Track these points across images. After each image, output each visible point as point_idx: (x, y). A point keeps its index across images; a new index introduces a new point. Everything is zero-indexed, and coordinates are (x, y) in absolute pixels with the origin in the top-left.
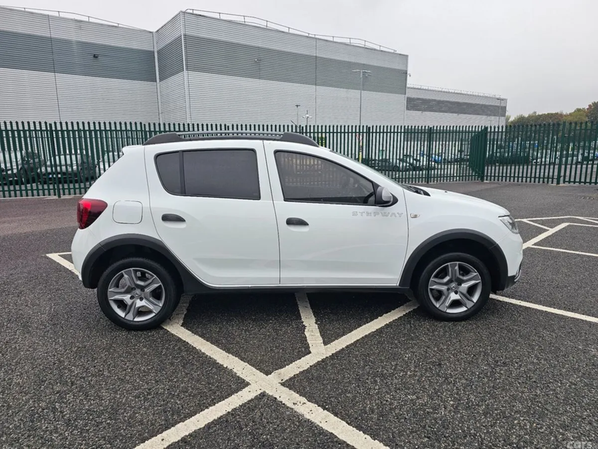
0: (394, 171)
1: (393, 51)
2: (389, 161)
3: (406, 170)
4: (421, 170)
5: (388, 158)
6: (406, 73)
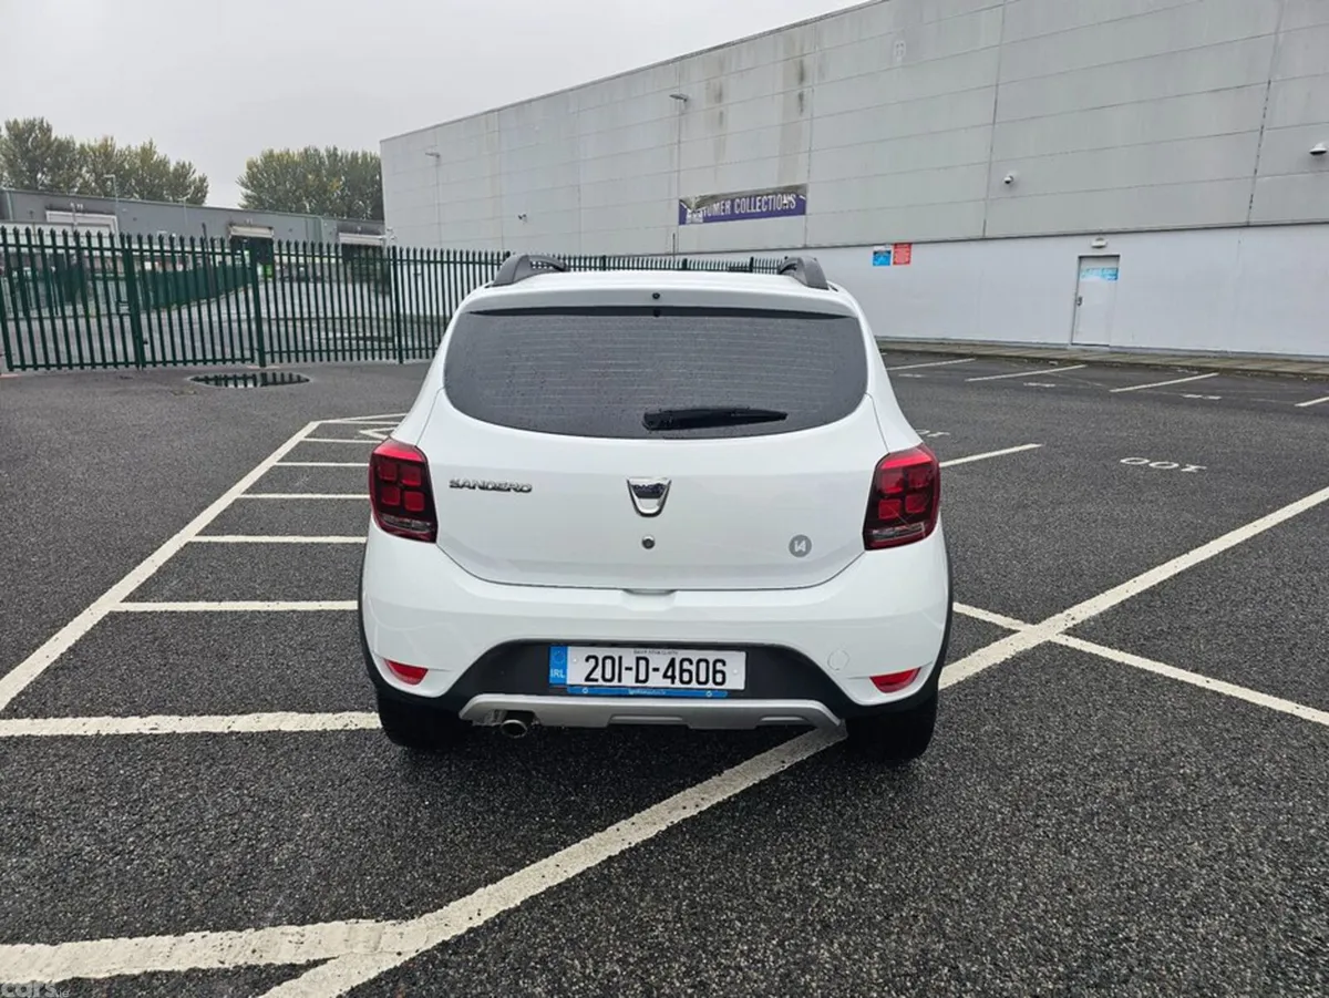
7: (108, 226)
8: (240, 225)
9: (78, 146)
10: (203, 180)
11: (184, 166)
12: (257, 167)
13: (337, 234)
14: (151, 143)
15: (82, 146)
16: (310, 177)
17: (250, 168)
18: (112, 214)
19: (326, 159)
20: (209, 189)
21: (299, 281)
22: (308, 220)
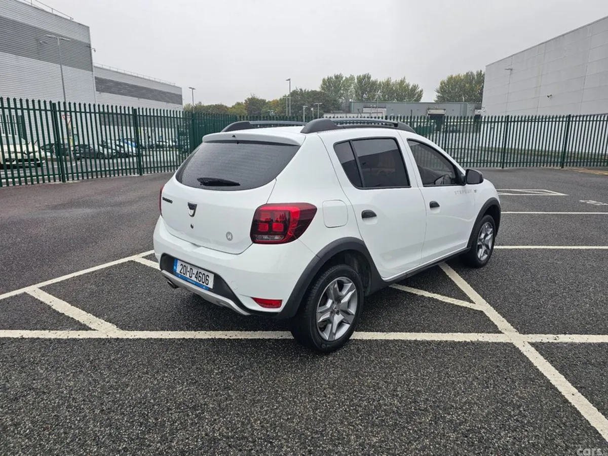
0: (98, 158)
1: (69, 18)
2: (89, 147)
3: (112, 157)
4: (127, 157)
5: (86, 143)
6: (90, 47)
7: (382, 113)
8: (432, 109)
9: (378, 82)
10: (421, 91)
11: (415, 87)
12: (444, 83)
13: (474, 110)
14: (404, 78)
15: (380, 82)
16: (467, 85)
17: (441, 84)
18: (385, 108)
19: (476, 77)
20: (423, 95)
21: (453, 132)
22: (462, 105)
